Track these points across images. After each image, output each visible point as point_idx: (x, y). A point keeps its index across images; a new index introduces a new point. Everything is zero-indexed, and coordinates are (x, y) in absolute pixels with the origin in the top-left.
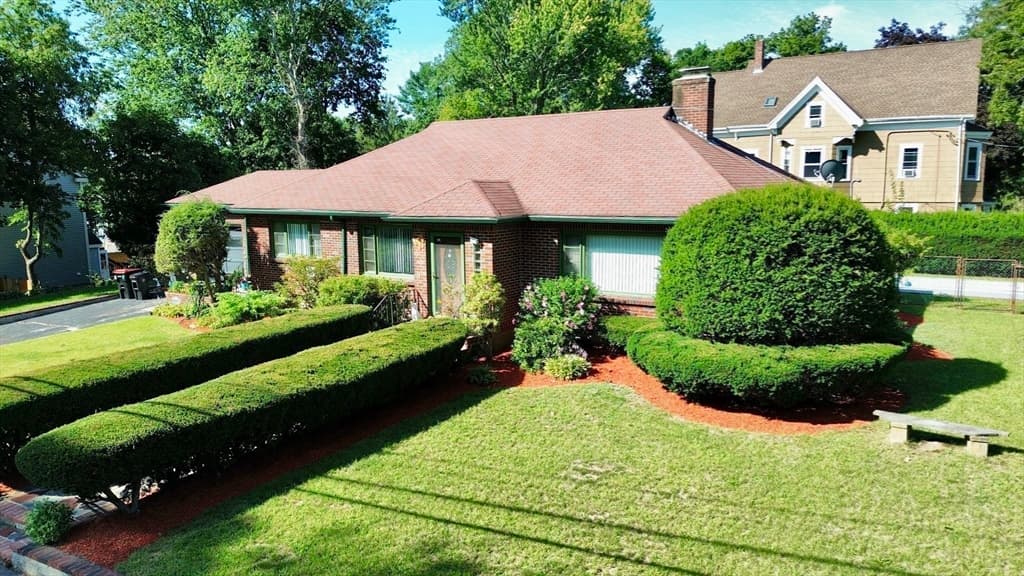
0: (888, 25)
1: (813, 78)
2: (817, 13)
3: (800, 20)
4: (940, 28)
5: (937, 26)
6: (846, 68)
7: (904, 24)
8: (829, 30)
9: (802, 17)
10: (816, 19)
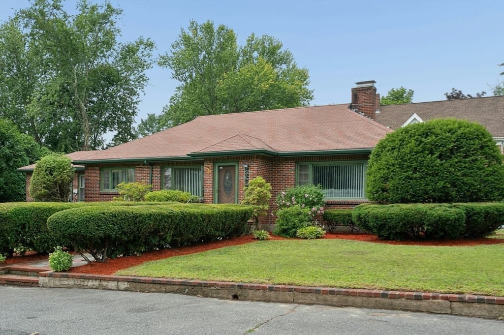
0: (450, 92)
1: (413, 114)
2: (405, 87)
3: (394, 91)
4: (482, 95)
5: (481, 93)
6: (430, 110)
7: (460, 92)
8: (412, 97)
9: (395, 90)
10: (403, 91)
